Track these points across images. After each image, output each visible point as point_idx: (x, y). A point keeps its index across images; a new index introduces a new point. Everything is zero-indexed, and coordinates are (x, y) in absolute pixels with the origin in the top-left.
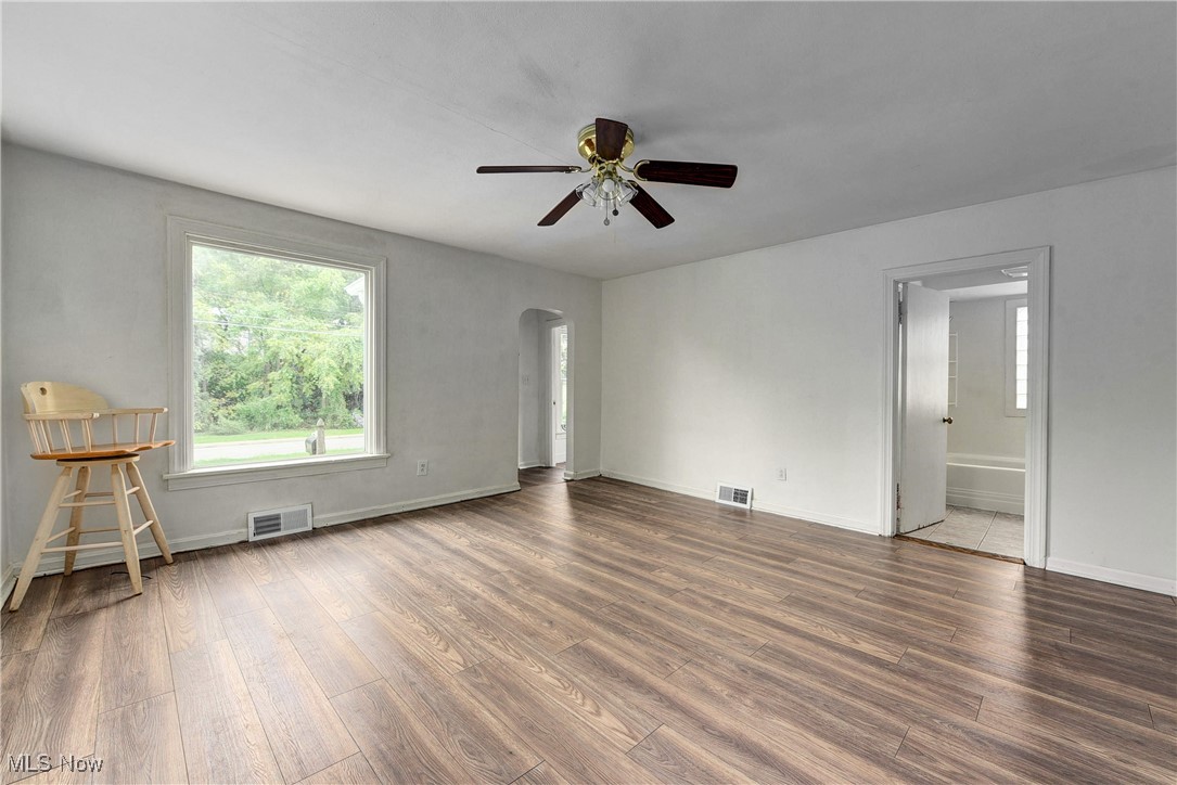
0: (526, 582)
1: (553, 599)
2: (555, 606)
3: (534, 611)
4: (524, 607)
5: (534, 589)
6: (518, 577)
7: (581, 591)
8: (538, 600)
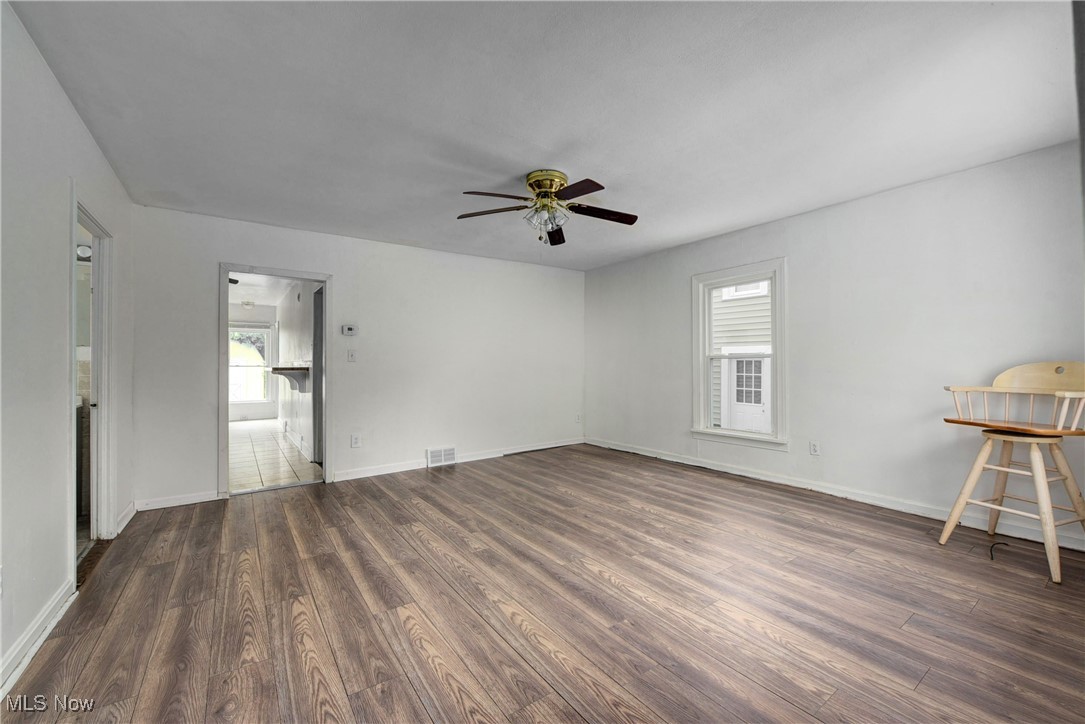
0: (609, 543)
1: (585, 530)
2: (584, 525)
3: (599, 523)
4: (606, 525)
5: (602, 537)
6: (619, 548)
7: (562, 534)
8: (597, 530)
